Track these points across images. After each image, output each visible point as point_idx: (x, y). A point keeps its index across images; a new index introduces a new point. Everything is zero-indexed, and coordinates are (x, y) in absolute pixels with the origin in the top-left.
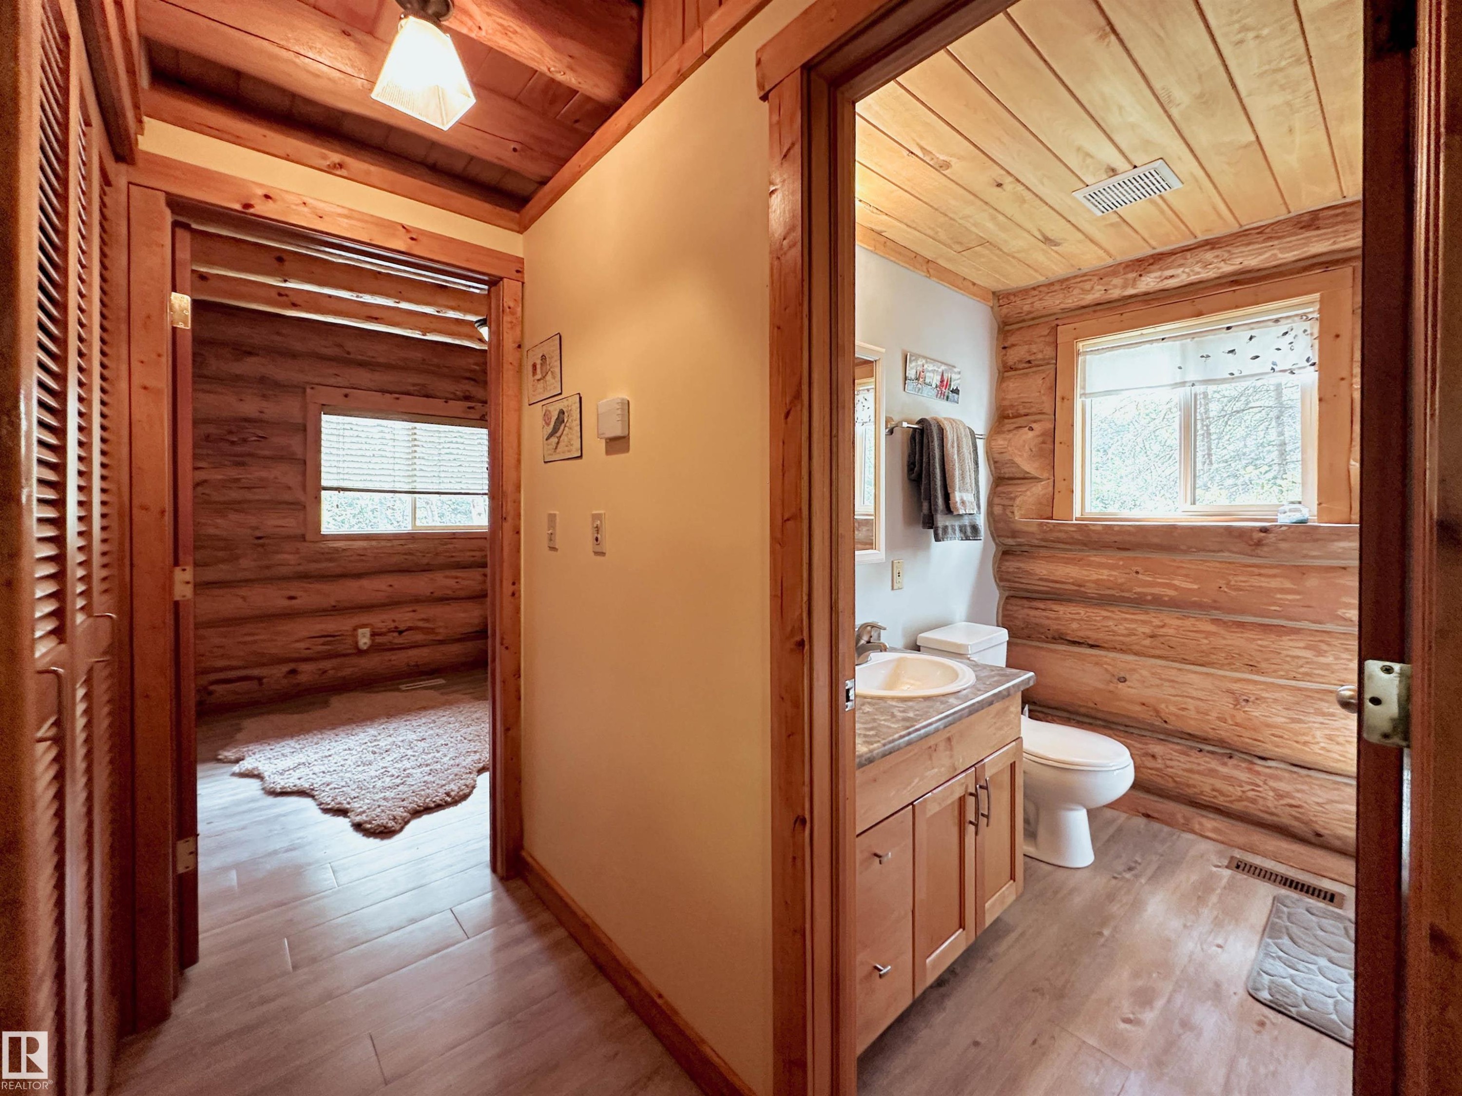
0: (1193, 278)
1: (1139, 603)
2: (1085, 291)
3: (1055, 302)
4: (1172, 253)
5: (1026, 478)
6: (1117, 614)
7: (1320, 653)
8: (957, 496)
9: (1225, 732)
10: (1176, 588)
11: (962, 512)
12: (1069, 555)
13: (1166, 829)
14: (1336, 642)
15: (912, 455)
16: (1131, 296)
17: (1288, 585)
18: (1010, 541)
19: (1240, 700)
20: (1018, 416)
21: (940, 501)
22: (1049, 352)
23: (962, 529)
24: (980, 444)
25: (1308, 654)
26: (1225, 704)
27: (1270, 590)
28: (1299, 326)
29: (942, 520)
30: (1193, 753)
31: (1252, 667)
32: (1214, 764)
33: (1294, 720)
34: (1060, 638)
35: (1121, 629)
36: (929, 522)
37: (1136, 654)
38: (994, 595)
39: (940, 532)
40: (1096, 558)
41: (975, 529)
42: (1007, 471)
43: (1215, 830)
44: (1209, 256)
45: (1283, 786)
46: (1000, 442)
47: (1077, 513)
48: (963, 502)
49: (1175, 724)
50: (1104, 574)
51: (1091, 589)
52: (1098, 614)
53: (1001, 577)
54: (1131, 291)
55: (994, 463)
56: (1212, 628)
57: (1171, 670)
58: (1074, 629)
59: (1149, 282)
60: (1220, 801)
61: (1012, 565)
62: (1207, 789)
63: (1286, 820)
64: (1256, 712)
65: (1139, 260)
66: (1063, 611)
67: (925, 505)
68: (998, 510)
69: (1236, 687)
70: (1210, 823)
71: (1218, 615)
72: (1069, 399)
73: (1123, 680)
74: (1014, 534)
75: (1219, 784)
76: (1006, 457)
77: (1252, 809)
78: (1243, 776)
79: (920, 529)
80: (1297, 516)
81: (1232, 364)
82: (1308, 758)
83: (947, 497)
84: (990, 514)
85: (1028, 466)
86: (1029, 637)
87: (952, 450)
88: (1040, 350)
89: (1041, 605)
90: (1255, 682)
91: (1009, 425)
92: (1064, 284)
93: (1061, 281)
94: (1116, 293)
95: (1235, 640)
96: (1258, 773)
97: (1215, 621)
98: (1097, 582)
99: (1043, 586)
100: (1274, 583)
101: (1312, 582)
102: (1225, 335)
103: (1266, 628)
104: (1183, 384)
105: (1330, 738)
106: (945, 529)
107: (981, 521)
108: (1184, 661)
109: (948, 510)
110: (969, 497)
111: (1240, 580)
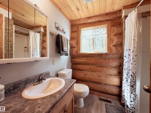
0: (94, 21)
1: (88, 64)
2: (82, 21)
3: (78, 23)
4: (92, 17)
5: (75, 47)
6: (86, 66)
7: (108, 70)
8: (64, 48)
9: (98, 81)
10: (92, 62)
11: (65, 51)
12: (80, 58)
13: (91, 95)
14: (109, 68)
15: (57, 40)
16: (87, 23)
17: (104, 61)
18: (73, 56)
19: (100, 76)
20: (74, 39)
21: (61, 49)
22: (77, 30)
23: (65, 54)
24: (68, 41)
25: (106, 70)
26: (98, 77)
27: (103, 62)
28: (105, 28)
29: (61, 52)
30: (94, 84)
31: (100, 72)
32: (97, 85)
33: (105, 79)
34: (79, 70)
35: (86, 68)
36: (59, 52)
37: (88, 71)
38: (70, 64)
39: (61, 54)
40: (83, 58)
41: (67, 54)
42: (72, 46)
43: (97, 94)
44: (96, 18)
45: (104, 87)
46: (71, 42)
47: (81, 52)
48: (65, 49)
49: (93, 80)
50: (84, 60)
51: (82, 63)
52: (83, 66)
53: (71, 61)
54: (87, 22)
55: (71, 45)
56: (96, 67)
57: (92, 73)
58: (80, 68)
59: (89, 21)
60: (97, 90)
61: (73, 60)
62: (96, 89)
63: (104, 92)
64: (101, 78)
65: (88, 18)
66: (79, 66)
67: (59, 49)
68: (71, 52)
69: (99, 75)
70: (96, 93)
71: (97, 65)
72: (80, 36)
73: (86, 75)
74: (73, 55)
75: (97, 88)
76: (72, 44)
77: (101, 91)
78: (100, 86)
79: (58, 54)
80: (106, 52)
81: (98, 33)
82: (107, 83)
83: (63, 48)
84: (70, 52)
85: (75, 45)
86: (75, 70)
87: (63, 40)
88: (76, 29)
89: (76, 65)
90: (101, 74)
91: (72, 40)
92: (79, 20)
93: (79, 19)
94: (85, 22)
95: (99, 68)
96: (101, 86)
97: (97, 66)
98: (83, 62)
99: (76, 63)
100: (103, 61)
101: (107, 61)
102: (97, 29)
103: (102, 67)
104: (93, 35)
105: (109, 80)
106: (62, 53)
107: (68, 53)
108: (93, 72)
109: (63, 50)
110: (66, 49)
111: (99, 61)
